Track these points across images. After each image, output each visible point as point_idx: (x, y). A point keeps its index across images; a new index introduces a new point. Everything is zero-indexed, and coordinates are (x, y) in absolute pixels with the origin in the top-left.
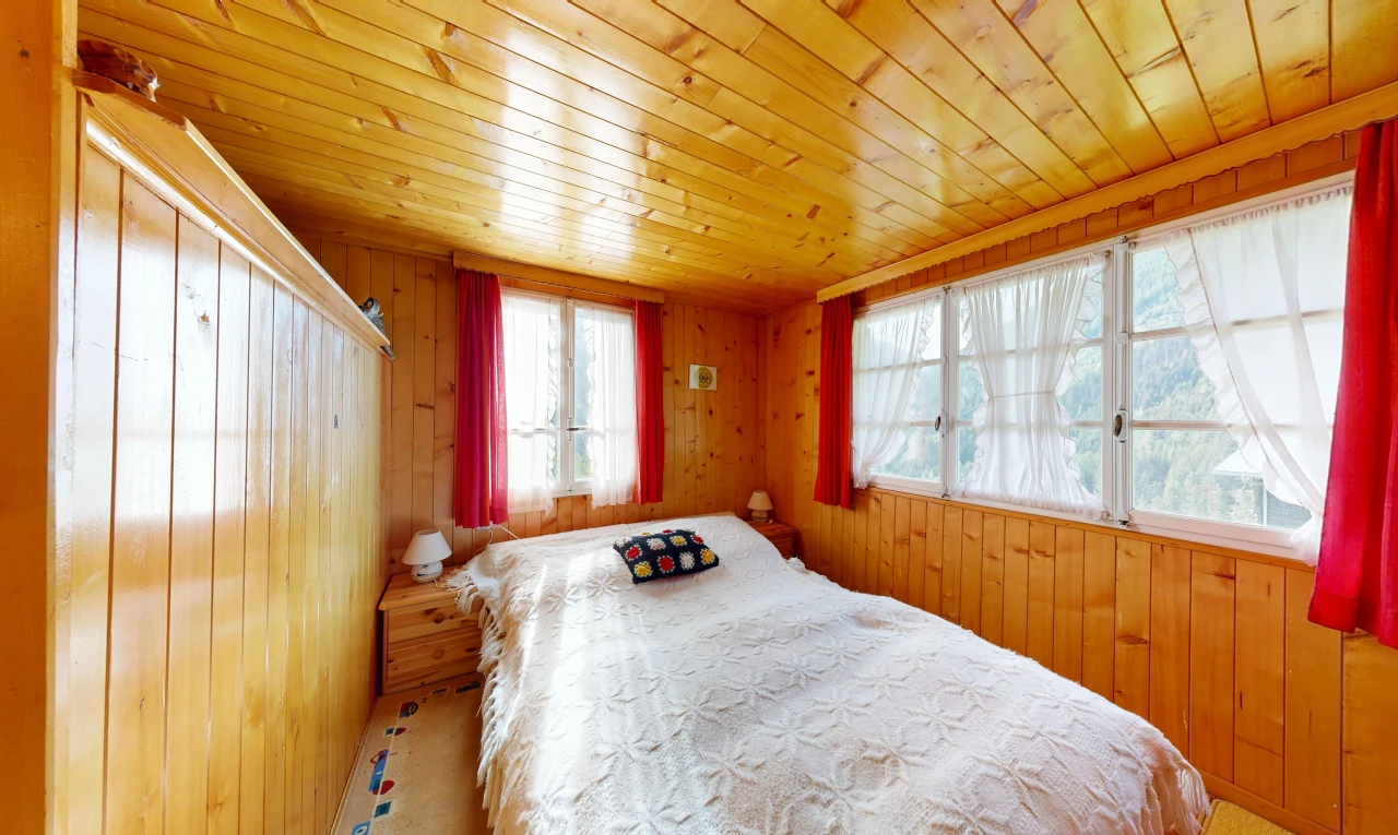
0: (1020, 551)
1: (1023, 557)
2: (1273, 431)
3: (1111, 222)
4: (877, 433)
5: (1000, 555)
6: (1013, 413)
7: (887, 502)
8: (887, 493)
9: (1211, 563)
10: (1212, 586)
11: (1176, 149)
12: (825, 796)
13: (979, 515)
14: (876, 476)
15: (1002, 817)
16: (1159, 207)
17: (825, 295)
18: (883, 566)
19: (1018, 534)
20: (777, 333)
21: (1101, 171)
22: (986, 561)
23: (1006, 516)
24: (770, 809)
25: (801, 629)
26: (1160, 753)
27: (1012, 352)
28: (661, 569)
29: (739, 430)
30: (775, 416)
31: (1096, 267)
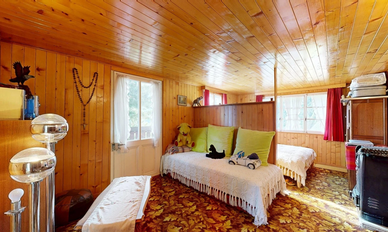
1: (293, 139)
2: (321, 120)
5: (290, 139)
6: (292, 118)
9: (315, 136)
10: (315, 139)
13: (286, 134)
16: (310, 91)
19: (292, 136)
20: (241, 99)
22: (288, 141)
23: (291, 133)
26: (313, 152)
27: (292, 108)
31: (303, 97)
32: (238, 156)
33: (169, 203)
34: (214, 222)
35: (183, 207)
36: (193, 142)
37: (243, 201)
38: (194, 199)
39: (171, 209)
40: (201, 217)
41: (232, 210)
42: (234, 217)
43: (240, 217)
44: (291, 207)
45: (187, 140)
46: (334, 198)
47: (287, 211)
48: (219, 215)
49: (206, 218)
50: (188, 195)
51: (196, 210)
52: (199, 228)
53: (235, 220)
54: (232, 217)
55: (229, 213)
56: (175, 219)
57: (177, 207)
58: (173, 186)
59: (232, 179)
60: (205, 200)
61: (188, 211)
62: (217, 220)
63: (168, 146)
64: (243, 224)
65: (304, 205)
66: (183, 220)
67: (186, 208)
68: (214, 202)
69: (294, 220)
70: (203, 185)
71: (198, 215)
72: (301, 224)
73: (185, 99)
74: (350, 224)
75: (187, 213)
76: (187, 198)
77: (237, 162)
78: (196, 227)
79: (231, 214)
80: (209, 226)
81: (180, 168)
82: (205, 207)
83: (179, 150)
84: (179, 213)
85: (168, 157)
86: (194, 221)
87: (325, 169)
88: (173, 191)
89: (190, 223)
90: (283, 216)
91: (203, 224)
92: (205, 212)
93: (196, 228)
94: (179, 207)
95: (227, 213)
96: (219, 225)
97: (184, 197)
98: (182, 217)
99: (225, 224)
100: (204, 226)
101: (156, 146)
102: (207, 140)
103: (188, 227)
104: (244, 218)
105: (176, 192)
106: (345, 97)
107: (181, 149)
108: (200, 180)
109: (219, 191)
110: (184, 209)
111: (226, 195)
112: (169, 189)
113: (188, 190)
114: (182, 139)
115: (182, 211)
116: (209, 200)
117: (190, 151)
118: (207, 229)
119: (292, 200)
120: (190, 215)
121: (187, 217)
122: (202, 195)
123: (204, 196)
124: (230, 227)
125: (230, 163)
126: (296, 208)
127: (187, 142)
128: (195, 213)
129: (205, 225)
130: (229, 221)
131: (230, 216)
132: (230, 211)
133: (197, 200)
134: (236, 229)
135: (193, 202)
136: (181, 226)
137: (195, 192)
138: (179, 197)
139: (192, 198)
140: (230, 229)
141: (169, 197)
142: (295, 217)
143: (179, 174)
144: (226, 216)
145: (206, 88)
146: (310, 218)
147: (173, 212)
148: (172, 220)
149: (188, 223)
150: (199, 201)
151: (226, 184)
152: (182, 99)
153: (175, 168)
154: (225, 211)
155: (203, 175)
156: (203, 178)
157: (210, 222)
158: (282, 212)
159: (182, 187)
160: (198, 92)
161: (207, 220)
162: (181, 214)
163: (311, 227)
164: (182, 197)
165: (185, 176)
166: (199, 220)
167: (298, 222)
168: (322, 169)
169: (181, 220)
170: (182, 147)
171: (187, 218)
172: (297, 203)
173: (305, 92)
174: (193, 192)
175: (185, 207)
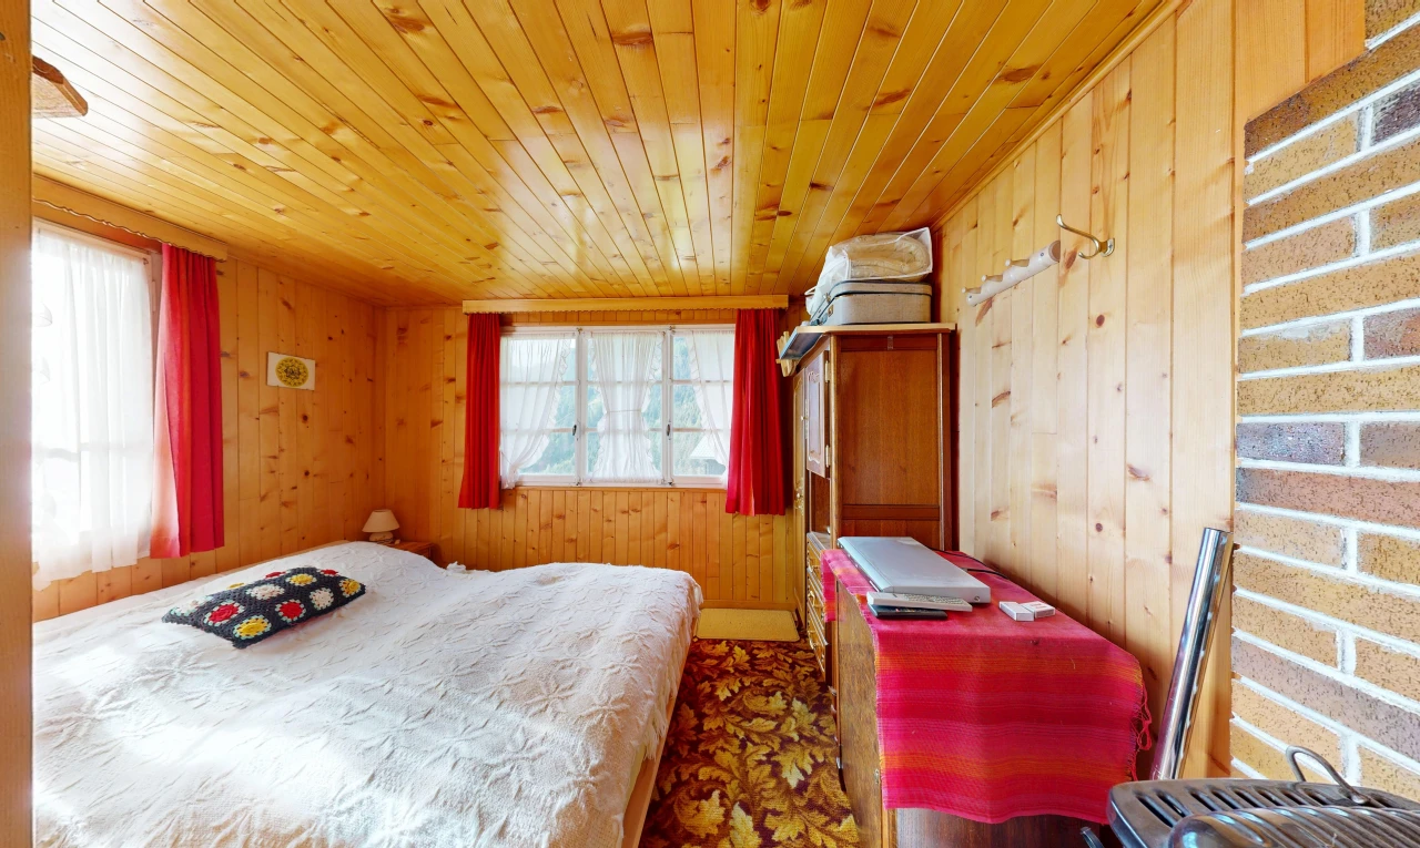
0: (624, 512)
1: (626, 516)
2: (717, 431)
3: (664, 316)
4: (524, 440)
5: (613, 519)
6: (620, 425)
7: (533, 497)
8: (534, 489)
9: (699, 497)
10: (699, 508)
11: (691, 292)
12: (568, 663)
13: (600, 494)
14: (522, 477)
15: (646, 627)
16: (683, 315)
17: (472, 306)
18: (530, 551)
19: (623, 503)
20: (402, 330)
21: (663, 290)
22: (605, 524)
23: (616, 491)
24: (542, 684)
25: (503, 600)
26: (689, 583)
27: (619, 382)
28: (284, 619)
29: (349, 441)
30: (401, 423)
31: (659, 339)
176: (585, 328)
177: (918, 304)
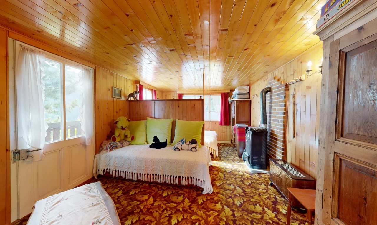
10: (215, 124)
20: (166, 96)
31: (208, 97)
32: (182, 143)
33: (122, 205)
34: (176, 205)
35: (139, 203)
36: (132, 135)
37: (193, 179)
38: (147, 191)
39: (127, 211)
40: (162, 205)
41: (184, 189)
42: (188, 194)
43: (193, 192)
44: (217, 173)
45: (126, 134)
46: (233, 160)
47: (217, 176)
48: (176, 197)
49: (167, 204)
50: (139, 189)
51: (155, 201)
52: (166, 216)
53: (190, 196)
54: (187, 194)
55: (183, 193)
56: (137, 219)
57: (132, 206)
58: (116, 185)
59: (183, 163)
60: (158, 188)
61: (146, 205)
62: (177, 202)
63: (102, 143)
64: (197, 197)
65: (223, 169)
66: (146, 216)
67: (144, 203)
68: (167, 188)
69: (223, 181)
70: (153, 175)
71: (159, 205)
72: (228, 182)
73: (120, 92)
74: (247, 173)
75: (146, 207)
76: (139, 192)
77: (181, 148)
78: (163, 216)
79: (185, 193)
80: (173, 211)
81: (123, 164)
82: (161, 195)
83: (118, 145)
84: (138, 211)
85: (104, 155)
86: (158, 212)
87: (221, 144)
88: (119, 190)
89: (155, 216)
90: (216, 180)
91: (167, 211)
92: (163, 199)
93: (163, 218)
94: (135, 205)
95: (182, 193)
96: (180, 205)
97: (135, 193)
98: (144, 214)
99: (184, 203)
100: (170, 213)
101: (89, 145)
102: (146, 132)
103: (155, 221)
104: (196, 192)
105: (123, 191)
106: (231, 99)
107: (120, 144)
108: (151, 171)
109: (171, 176)
110: (142, 204)
111: (177, 178)
112: (114, 190)
113: (136, 184)
114: (120, 134)
115: (141, 208)
116: (161, 187)
117: (129, 145)
118: (173, 214)
119: (216, 168)
120: (151, 208)
121: (149, 211)
122: (152, 185)
123: (154, 185)
124: (189, 204)
125: (176, 150)
126: (220, 172)
127: (126, 136)
128: (154, 205)
129: (170, 211)
130: (186, 199)
131: (185, 194)
132: (182, 190)
133: (150, 191)
134: (194, 203)
135: (147, 194)
136: (147, 223)
137: (144, 184)
138: (130, 194)
139: (145, 191)
140: (191, 205)
141: (117, 199)
142: (223, 179)
143: (122, 171)
144: (182, 196)
145: (141, 83)
146: (230, 177)
147: (131, 213)
148: (134, 221)
149: (153, 217)
150: (153, 192)
151: (178, 168)
152: (117, 92)
153: (117, 165)
154: (179, 192)
155: (154, 166)
156: (153, 168)
157: (172, 206)
158: (215, 178)
159: (127, 183)
160: (132, 86)
161: (168, 206)
162: (141, 211)
163: (233, 182)
164: (133, 193)
165: (130, 171)
166: (162, 209)
167: (226, 181)
168: (220, 144)
169: (144, 217)
170: (120, 142)
171: (149, 213)
172: (219, 169)
173: (209, 94)
174: (142, 184)
175: (142, 202)
176: (196, 95)
177: (247, 96)
